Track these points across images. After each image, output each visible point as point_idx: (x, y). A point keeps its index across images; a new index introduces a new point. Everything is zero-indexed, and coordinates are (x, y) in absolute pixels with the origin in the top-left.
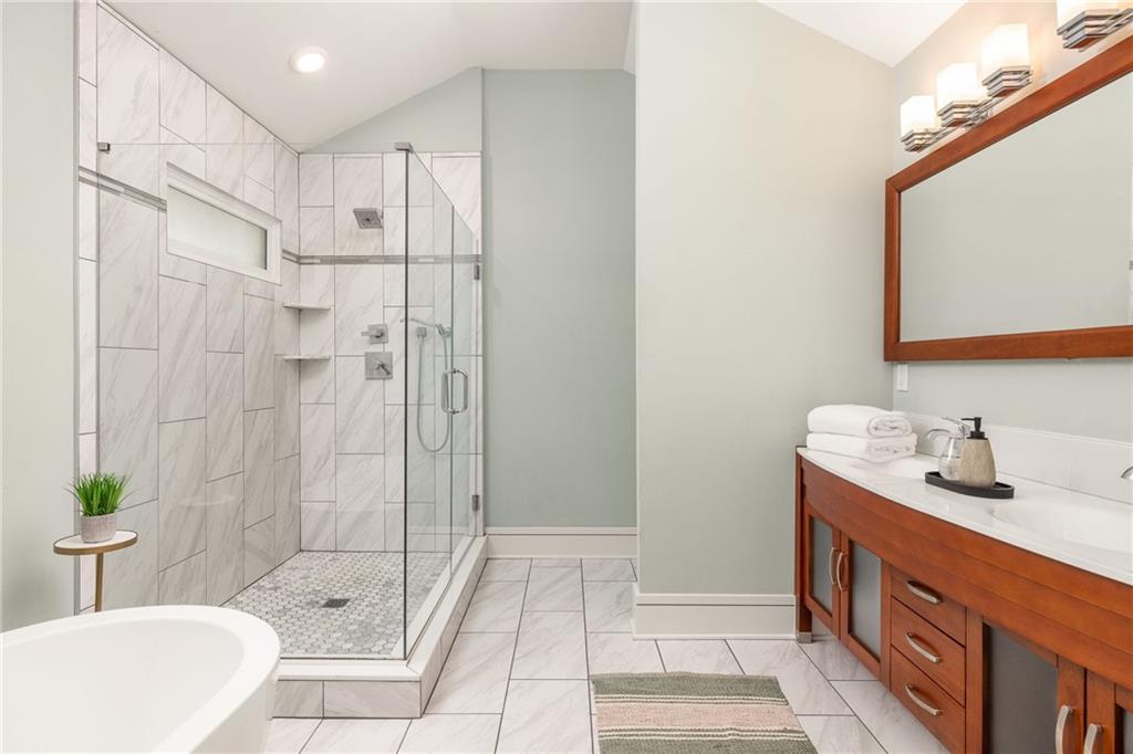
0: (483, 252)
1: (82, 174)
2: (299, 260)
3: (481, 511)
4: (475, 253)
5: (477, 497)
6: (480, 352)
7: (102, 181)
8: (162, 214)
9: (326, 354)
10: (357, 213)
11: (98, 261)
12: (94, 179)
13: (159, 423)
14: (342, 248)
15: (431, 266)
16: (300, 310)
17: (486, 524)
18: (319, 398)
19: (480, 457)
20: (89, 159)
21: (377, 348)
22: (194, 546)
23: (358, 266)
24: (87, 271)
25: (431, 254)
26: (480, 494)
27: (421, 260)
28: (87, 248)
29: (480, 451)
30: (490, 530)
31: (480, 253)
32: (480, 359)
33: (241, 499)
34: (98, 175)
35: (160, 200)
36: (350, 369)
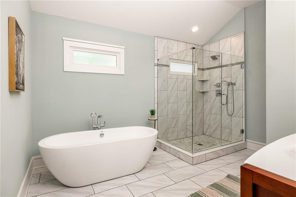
0: (245, 60)
1: (155, 65)
2: (203, 70)
3: (244, 134)
4: (242, 61)
5: (243, 130)
6: (244, 89)
7: (158, 65)
8: (168, 68)
9: (208, 91)
10: (211, 57)
11: (157, 77)
12: (157, 65)
13: (168, 103)
14: (211, 66)
15: (231, 66)
16: (203, 81)
17: (246, 138)
18: (207, 101)
19: (244, 119)
20: (156, 62)
21: (218, 89)
22: (175, 125)
23: (214, 69)
24: (156, 79)
25: (231, 63)
26: (244, 129)
27: (228, 65)
28: (156, 76)
29: (244, 117)
30: (247, 140)
31: (244, 61)
32: (244, 91)
33: (186, 119)
34: (158, 64)
35: (168, 65)
36: (213, 94)
